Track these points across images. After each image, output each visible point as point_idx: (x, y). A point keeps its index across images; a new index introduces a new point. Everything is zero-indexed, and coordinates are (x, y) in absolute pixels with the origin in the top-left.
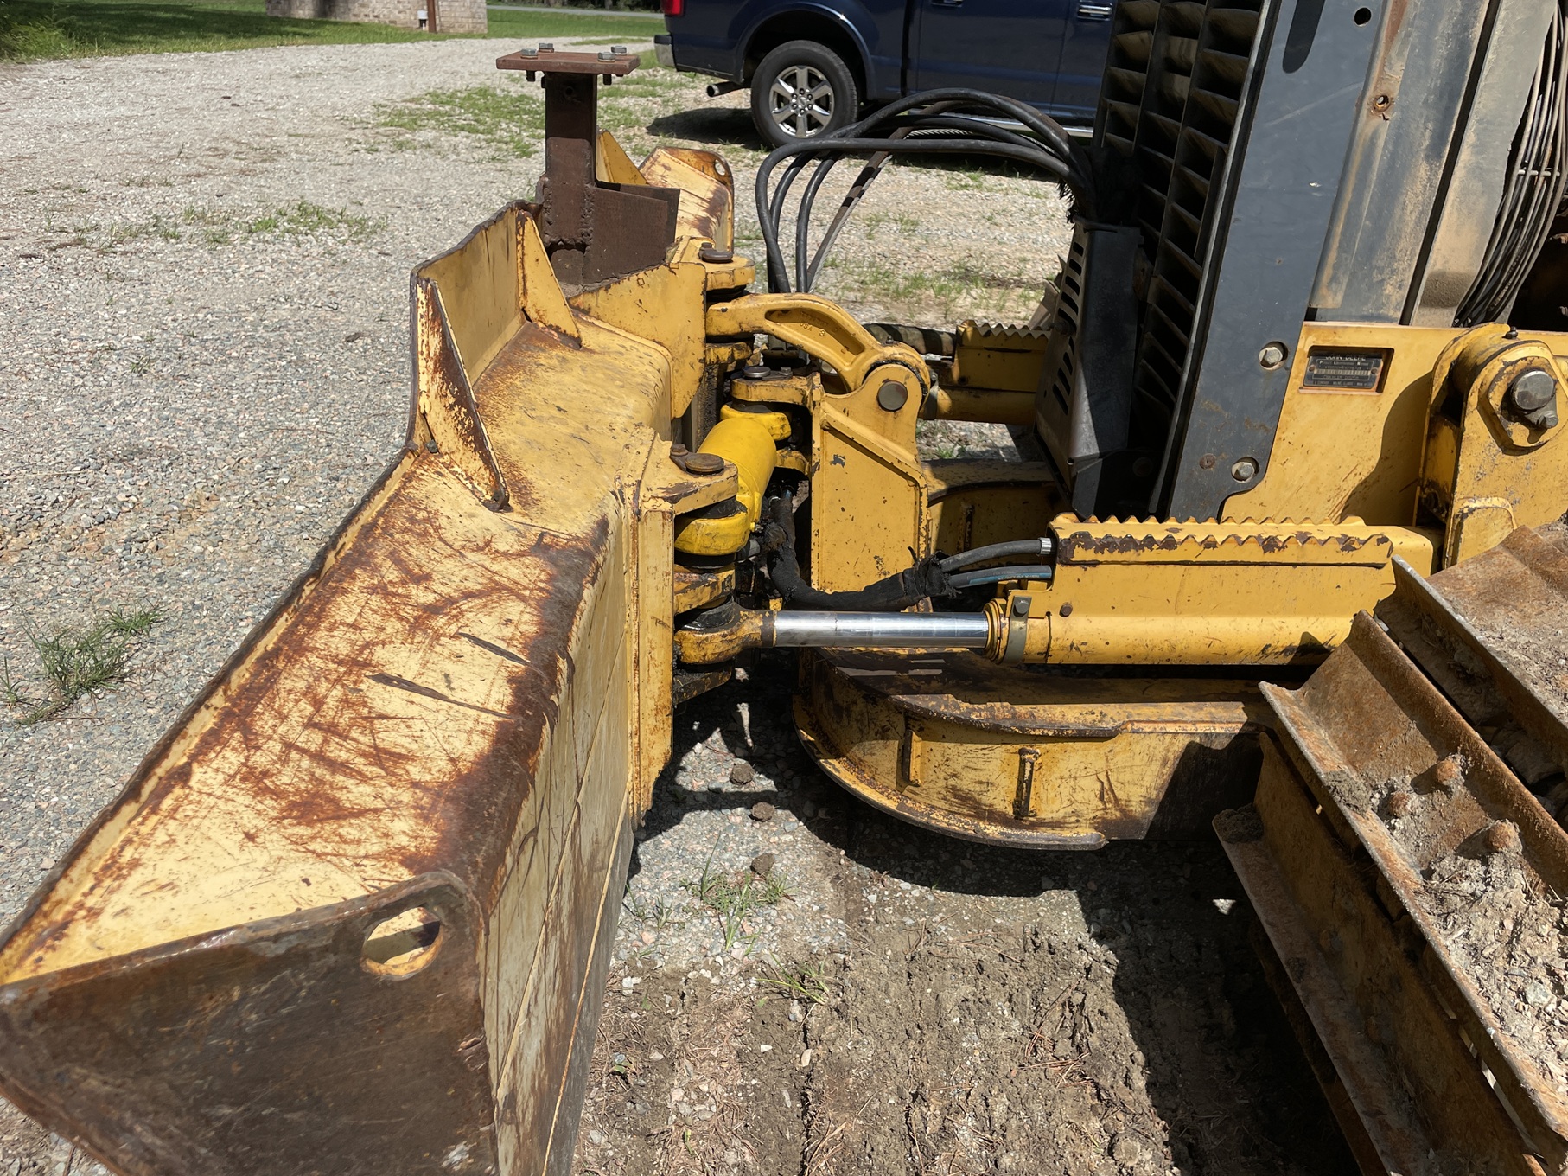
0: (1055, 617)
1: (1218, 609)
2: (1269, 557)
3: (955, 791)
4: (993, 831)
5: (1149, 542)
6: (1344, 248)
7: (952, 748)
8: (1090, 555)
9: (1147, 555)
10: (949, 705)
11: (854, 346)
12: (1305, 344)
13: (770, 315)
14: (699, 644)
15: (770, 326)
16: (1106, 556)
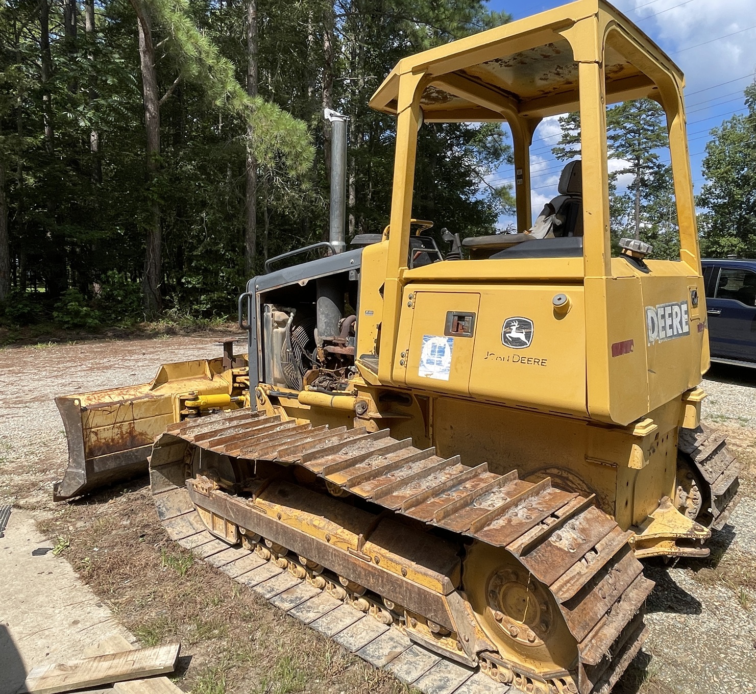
15: (246, 382)
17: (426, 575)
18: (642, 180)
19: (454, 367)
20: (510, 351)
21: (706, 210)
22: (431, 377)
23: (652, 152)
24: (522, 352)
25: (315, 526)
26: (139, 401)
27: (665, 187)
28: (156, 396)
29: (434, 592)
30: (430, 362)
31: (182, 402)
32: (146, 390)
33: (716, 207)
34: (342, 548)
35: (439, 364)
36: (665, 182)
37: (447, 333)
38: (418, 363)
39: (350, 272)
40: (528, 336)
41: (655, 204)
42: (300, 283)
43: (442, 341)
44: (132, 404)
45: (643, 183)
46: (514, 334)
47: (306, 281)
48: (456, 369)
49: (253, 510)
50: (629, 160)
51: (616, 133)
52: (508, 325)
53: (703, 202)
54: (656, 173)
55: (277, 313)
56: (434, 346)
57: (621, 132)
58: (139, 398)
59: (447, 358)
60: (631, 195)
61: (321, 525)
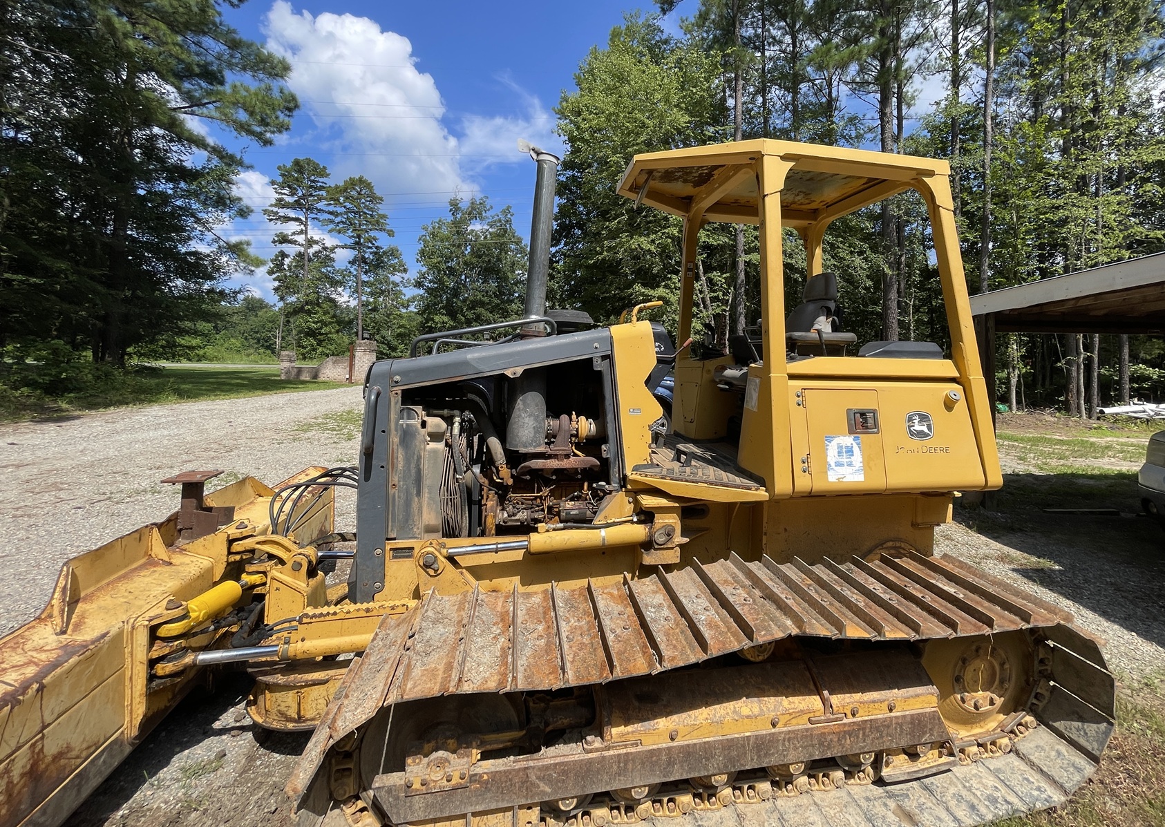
0: (300, 642)
1: (355, 633)
2: (368, 614)
3: (279, 711)
4: (290, 726)
5: (328, 614)
6: (393, 521)
7: (278, 695)
8: (308, 620)
9: (327, 618)
10: (279, 679)
11: (288, 550)
12: (388, 548)
13: (258, 543)
14: (163, 668)
15: (258, 546)
16: (314, 620)
17: (917, 696)
18: (363, 257)
19: (867, 466)
20: (917, 443)
21: (422, 292)
22: (844, 480)
23: (372, 234)
24: (928, 443)
25: (748, 717)
26: (59, 670)
27: (382, 267)
28: (93, 642)
29: (928, 710)
30: (839, 464)
31: (153, 631)
32: (46, 638)
33: (428, 290)
34: (802, 724)
35: (850, 464)
36: (382, 262)
37: (851, 432)
38: (826, 467)
39: (594, 360)
40: (929, 427)
41: (376, 280)
42: (509, 373)
43: (848, 440)
44: (42, 688)
45: (364, 260)
46: (918, 427)
47: (520, 371)
48: (870, 468)
49: (606, 753)
50: (350, 237)
51: (335, 209)
52: (910, 419)
53: (419, 284)
54: (375, 253)
55: (431, 421)
56: (840, 447)
57: (340, 210)
58: (55, 665)
59: (857, 458)
60: (352, 270)
61: (756, 710)
